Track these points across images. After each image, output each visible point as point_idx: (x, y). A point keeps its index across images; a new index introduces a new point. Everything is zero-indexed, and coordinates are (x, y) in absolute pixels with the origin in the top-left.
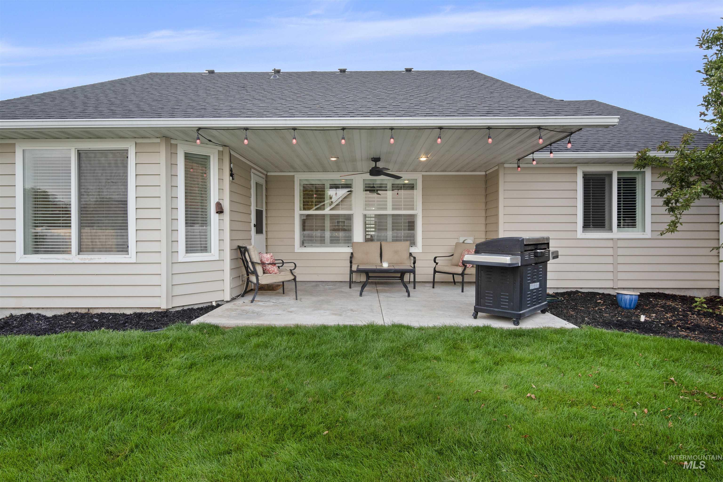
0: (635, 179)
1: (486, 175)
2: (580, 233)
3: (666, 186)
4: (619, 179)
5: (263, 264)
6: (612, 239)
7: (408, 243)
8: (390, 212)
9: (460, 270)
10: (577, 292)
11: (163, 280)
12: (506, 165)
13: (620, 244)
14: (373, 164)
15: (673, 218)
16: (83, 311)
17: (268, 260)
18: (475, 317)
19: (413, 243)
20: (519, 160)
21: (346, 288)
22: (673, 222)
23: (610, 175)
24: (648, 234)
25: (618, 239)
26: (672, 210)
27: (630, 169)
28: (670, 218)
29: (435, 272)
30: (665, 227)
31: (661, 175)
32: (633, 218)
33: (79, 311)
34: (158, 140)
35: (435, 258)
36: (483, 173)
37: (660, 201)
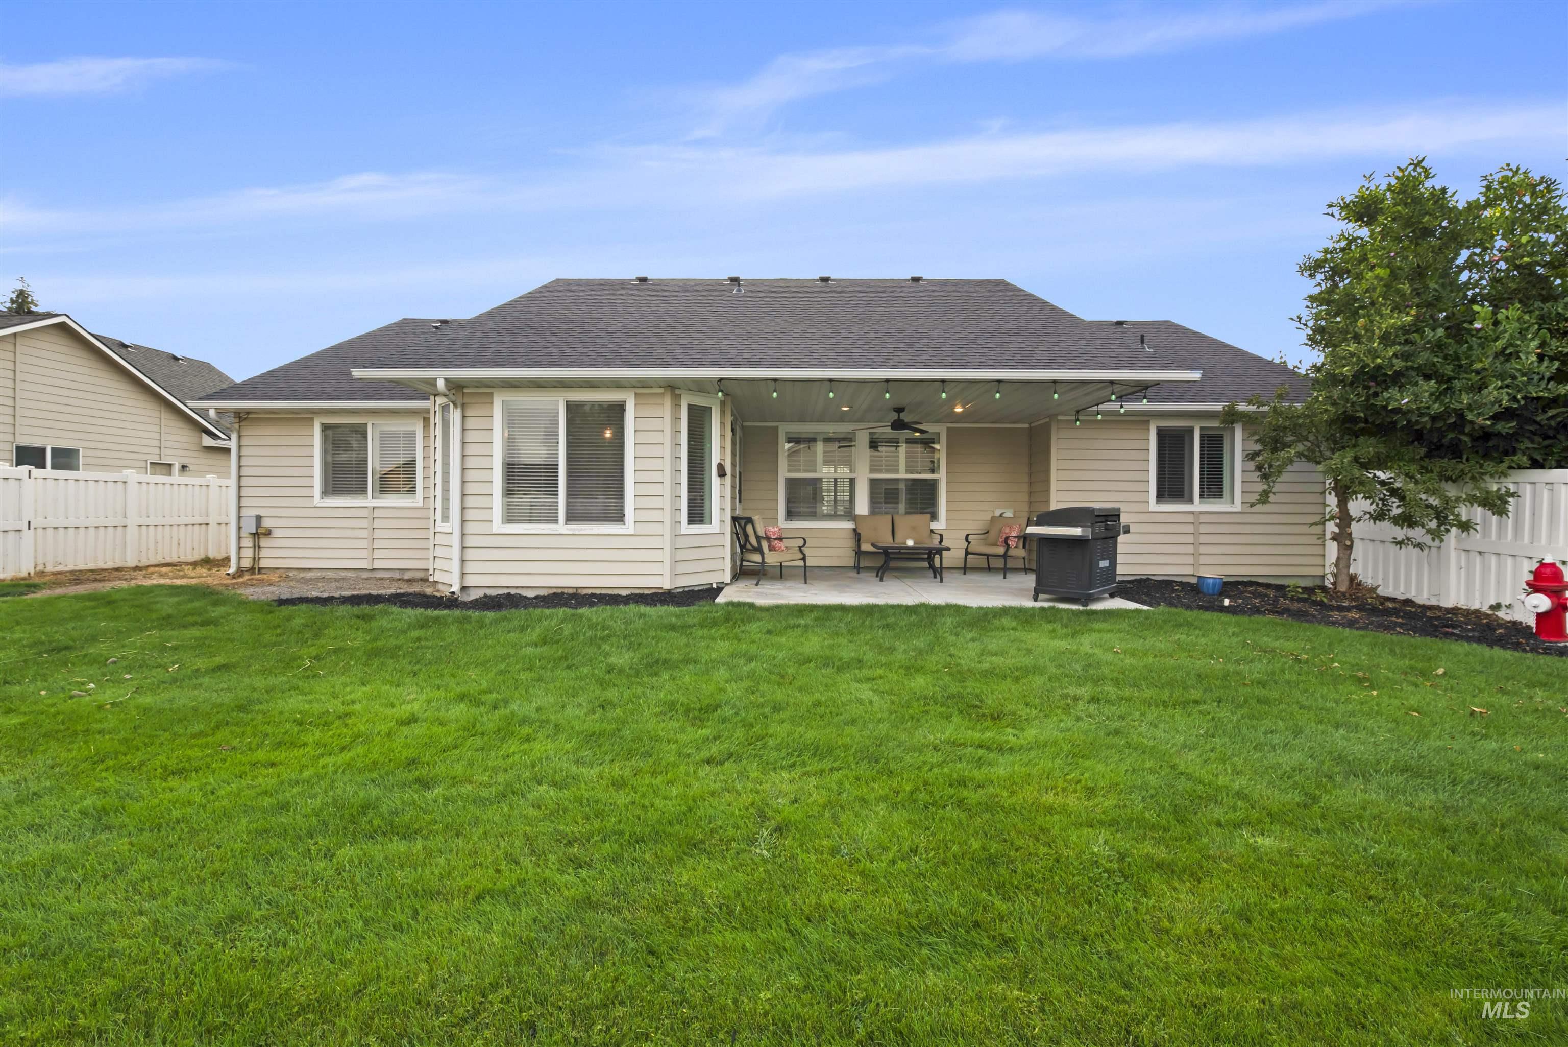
0: (1221, 436)
1: (1030, 428)
2: (1153, 505)
3: (1258, 447)
4: (1202, 436)
5: (768, 539)
6: (1193, 513)
7: (929, 516)
8: (902, 475)
9: (1001, 550)
10: (1148, 579)
11: (666, 556)
12: (1060, 418)
13: (1203, 519)
14: (894, 416)
15: (1265, 487)
16: (571, 591)
17: (774, 533)
18: (1036, 600)
19: (934, 517)
20: (1078, 412)
21: (854, 574)
22: (1264, 491)
23: (1191, 431)
24: (1238, 507)
25: (1201, 513)
26: (1265, 477)
27: (1216, 424)
28: (1262, 487)
29: (967, 553)
30: (1256, 497)
31: (1252, 435)
32: (1220, 486)
33: (566, 591)
34: (661, 390)
35: (967, 536)
36: (1026, 426)
37: (1251, 465)
